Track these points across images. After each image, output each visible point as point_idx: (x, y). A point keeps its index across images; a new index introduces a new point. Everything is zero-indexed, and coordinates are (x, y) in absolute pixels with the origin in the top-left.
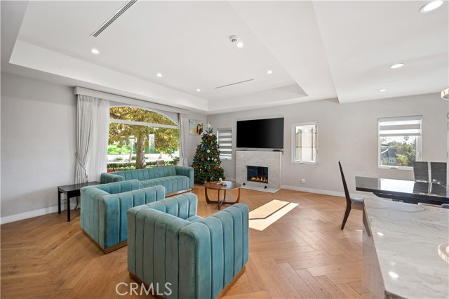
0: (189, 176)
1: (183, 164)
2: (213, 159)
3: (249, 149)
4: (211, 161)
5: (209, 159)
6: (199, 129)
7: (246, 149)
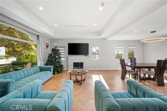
0: (50, 71)
1: (41, 64)
2: (59, 61)
3: (74, 55)
4: (58, 61)
5: (57, 61)
6: (47, 45)
7: (72, 55)
